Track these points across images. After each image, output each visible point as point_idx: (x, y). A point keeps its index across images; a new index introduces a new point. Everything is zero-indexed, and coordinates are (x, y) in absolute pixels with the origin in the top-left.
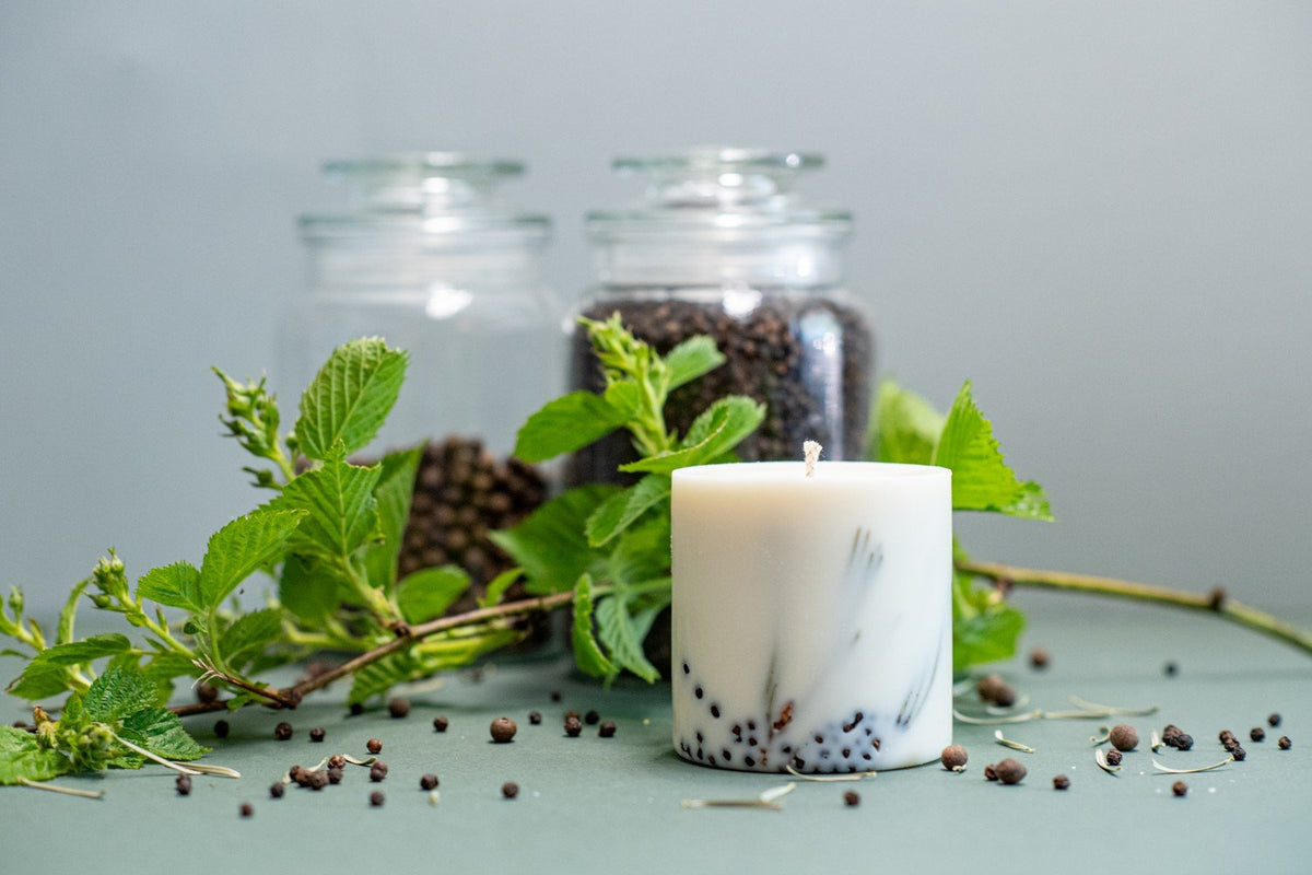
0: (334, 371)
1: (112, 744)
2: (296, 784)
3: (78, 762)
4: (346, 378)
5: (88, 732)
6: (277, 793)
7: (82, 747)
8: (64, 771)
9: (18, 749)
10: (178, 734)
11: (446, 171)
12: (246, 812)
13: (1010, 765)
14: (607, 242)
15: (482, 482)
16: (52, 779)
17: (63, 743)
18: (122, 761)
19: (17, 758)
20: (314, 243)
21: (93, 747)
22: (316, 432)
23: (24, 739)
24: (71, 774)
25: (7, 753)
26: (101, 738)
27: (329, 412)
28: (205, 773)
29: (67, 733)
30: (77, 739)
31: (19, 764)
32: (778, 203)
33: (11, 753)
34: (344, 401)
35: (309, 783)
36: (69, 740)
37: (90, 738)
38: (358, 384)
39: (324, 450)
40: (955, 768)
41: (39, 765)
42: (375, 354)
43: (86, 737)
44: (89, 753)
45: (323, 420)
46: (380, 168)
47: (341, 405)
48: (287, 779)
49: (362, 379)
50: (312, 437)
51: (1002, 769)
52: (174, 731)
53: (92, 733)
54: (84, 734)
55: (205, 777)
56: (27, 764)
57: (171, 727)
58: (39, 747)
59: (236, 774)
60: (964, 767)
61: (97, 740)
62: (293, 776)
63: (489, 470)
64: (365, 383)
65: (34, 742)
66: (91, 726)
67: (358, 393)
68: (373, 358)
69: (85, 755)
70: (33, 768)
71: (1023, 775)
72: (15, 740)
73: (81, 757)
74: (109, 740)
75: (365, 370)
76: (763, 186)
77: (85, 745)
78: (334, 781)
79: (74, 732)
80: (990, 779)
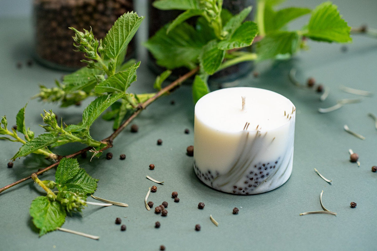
0: (119, 27)
4: (124, 29)
10: (86, 176)
22: (113, 50)
27: (118, 42)
34: (123, 38)
38: (128, 31)
39: (115, 55)
42: (134, 19)
45: (116, 45)
47: (123, 39)
49: (129, 29)
50: (112, 52)
52: (84, 175)
57: (83, 174)
64: (130, 30)
67: (128, 34)
68: (133, 21)
75: (131, 25)
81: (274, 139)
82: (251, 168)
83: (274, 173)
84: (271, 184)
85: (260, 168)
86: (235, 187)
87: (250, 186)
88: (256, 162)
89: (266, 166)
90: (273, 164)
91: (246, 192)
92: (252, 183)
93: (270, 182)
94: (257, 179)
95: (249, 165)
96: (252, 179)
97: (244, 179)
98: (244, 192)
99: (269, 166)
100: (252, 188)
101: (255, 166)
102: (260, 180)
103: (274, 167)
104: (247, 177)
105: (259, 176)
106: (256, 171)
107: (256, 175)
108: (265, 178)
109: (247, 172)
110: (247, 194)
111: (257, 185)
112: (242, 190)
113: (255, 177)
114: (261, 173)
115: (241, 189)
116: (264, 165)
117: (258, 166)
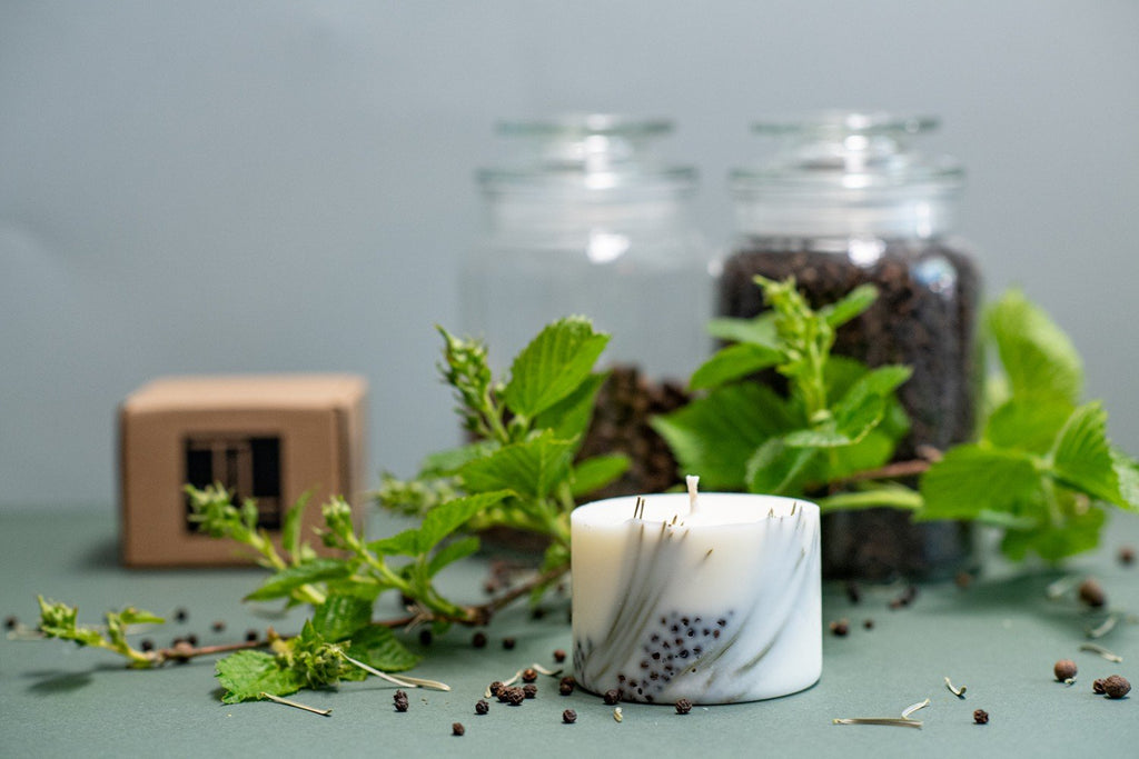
1: (343, 663)
2: (496, 699)
3: (314, 679)
5: (322, 653)
6: (482, 710)
7: (317, 667)
8: (304, 685)
9: (262, 669)
10: (393, 646)
11: (606, 133)
12: (458, 731)
13: (1116, 681)
14: (748, 197)
15: (640, 403)
16: (295, 693)
17: (300, 663)
18: (348, 676)
19: (262, 677)
20: (491, 196)
21: (326, 666)
23: (265, 661)
24: (308, 688)
25: (253, 674)
26: (333, 658)
28: (420, 687)
29: (303, 655)
30: (313, 661)
31: (264, 682)
32: (898, 164)
33: (257, 673)
35: (509, 699)
36: (306, 661)
37: (324, 659)
40: (1067, 681)
41: (282, 682)
43: (320, 658)
44: (324, 672)
46: (546, 130)
48: (489, 694)
51: (1110, 684)
52: (390, 642)
53: (325, 654)
54: (318, 655)
55: (420, 690)
56: (272, 681)
57: (386, 640)
58: (278, 667)
59: (446, 688)
60: (1075, 678)
61: (330, 660)
62: (494, 690)
63: (644, 393)
65: (274, 663)
66: (324, 648)
69: (320, 673)
70: (277, 684)
71: (1128, 690)
72: (258, 662)
73: (316, 675)
74: (341, 659)
76: (885, 147)
77: (320, 665)
78: (530, 695)
79: (309, 654)
80: (1098, 692)
81: (710, 552)
82: (654, 627)
83: (718, 652)
84: (709, 683)
85: (675, 629)
86: (622, 678)
87: (654, 676)
88: (664, 608)
89: (691, 624)
90: (714, 626)
91: (645, 692)
92: (658, 667)
93: (706, 675)
94: (670, 657)
95: (649, 616)
96: (656, 656)
97: (639, 655)
98: (640, 691)
99: (699, 628)
100: (659, 682)
101: (664, 621)
102: (678, 662)
103: (717, 634)
104: (647, 649)
105: (675, 650)
106: (666, 635)
107: (666, 645)
108: (692, 660)
109: (645, 637)
110: (650, 701)
111: (671, 677)
112: (636, 689)
113: (664, 653)
114: (678, 642)
115: (633, 684)
116: (686, 621)
117: (671, 622)
